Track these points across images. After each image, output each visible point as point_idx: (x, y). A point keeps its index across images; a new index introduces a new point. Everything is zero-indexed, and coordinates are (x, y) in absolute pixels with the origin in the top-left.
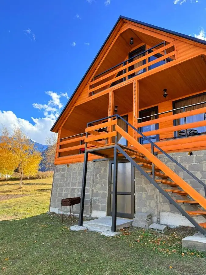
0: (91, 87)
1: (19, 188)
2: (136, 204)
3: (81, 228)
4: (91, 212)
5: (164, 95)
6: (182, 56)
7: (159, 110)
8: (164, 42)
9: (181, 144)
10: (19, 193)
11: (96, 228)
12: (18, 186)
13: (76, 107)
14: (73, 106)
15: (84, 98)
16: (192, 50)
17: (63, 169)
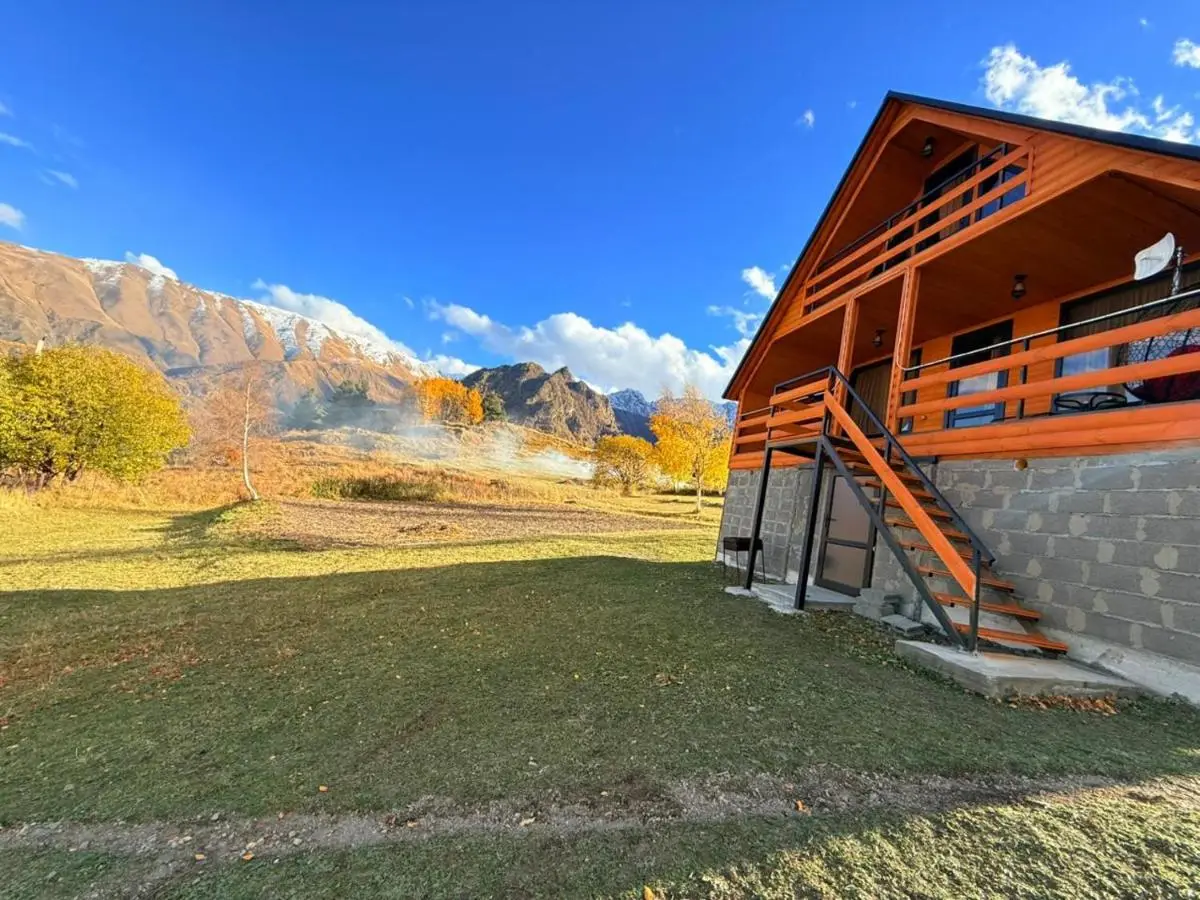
0: (810, 292)
1: (694, 513)
2: (874, 571)
3: (746, 593)
4: (786, 572)
5: (1014, 292)
6: (1045, 185)
7: (1014, 332)
8: (1003, 146)
9: (1000, 438)
10: (693, 521)
11: (771, 598)
12: (692, 508)
13: (776, 343)
14: (770, 340)
15: (792, 319)
16: (1081, 160)
17: (742, 478)
